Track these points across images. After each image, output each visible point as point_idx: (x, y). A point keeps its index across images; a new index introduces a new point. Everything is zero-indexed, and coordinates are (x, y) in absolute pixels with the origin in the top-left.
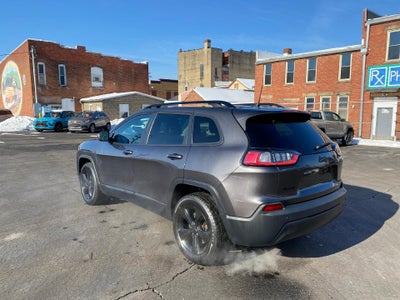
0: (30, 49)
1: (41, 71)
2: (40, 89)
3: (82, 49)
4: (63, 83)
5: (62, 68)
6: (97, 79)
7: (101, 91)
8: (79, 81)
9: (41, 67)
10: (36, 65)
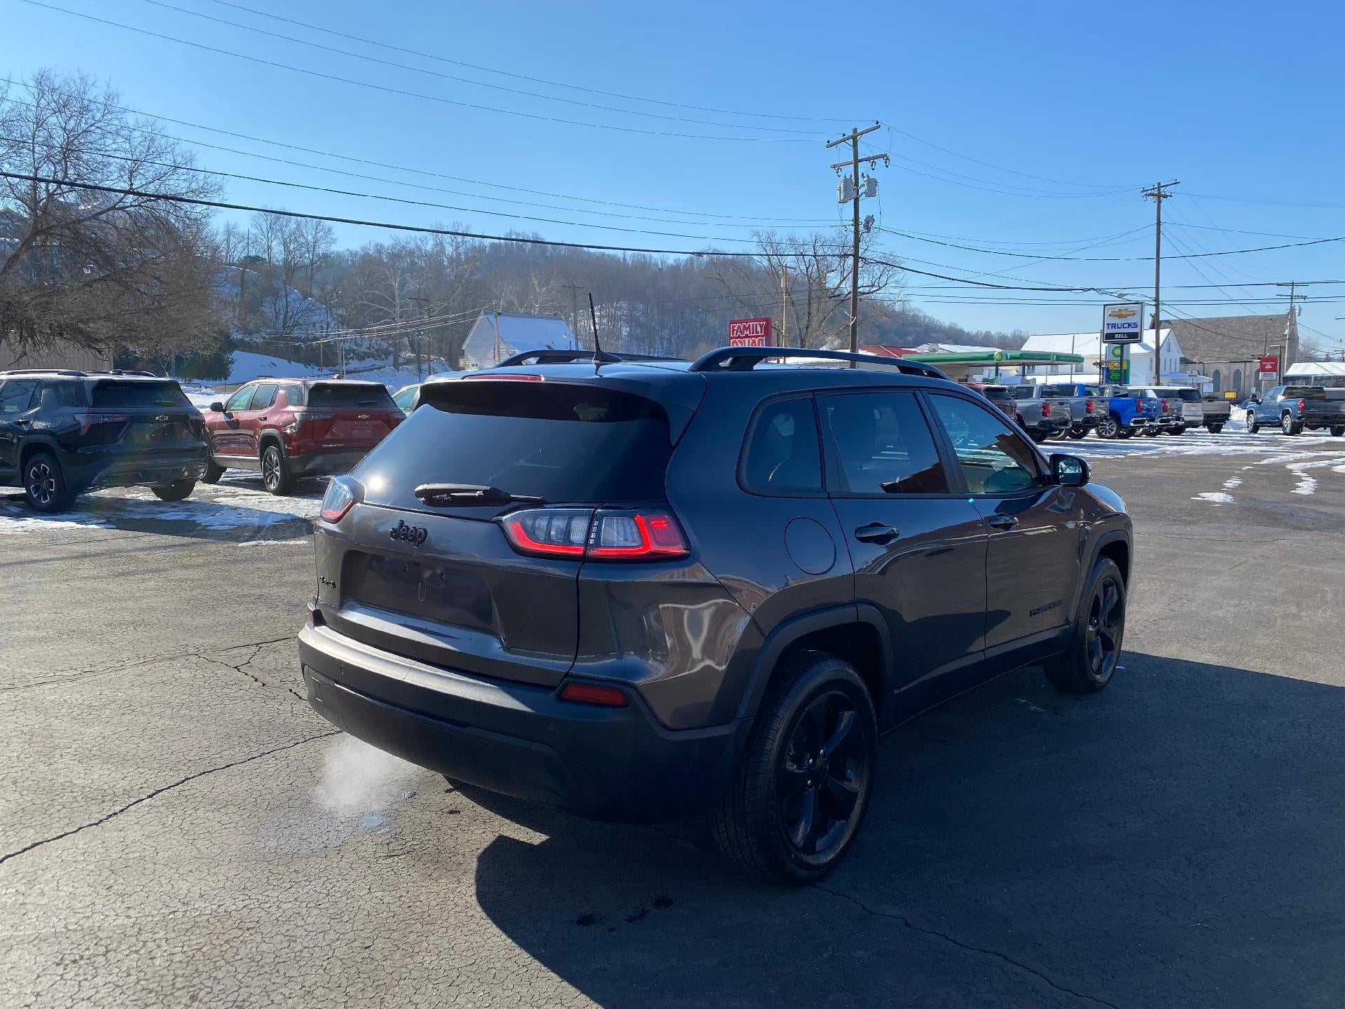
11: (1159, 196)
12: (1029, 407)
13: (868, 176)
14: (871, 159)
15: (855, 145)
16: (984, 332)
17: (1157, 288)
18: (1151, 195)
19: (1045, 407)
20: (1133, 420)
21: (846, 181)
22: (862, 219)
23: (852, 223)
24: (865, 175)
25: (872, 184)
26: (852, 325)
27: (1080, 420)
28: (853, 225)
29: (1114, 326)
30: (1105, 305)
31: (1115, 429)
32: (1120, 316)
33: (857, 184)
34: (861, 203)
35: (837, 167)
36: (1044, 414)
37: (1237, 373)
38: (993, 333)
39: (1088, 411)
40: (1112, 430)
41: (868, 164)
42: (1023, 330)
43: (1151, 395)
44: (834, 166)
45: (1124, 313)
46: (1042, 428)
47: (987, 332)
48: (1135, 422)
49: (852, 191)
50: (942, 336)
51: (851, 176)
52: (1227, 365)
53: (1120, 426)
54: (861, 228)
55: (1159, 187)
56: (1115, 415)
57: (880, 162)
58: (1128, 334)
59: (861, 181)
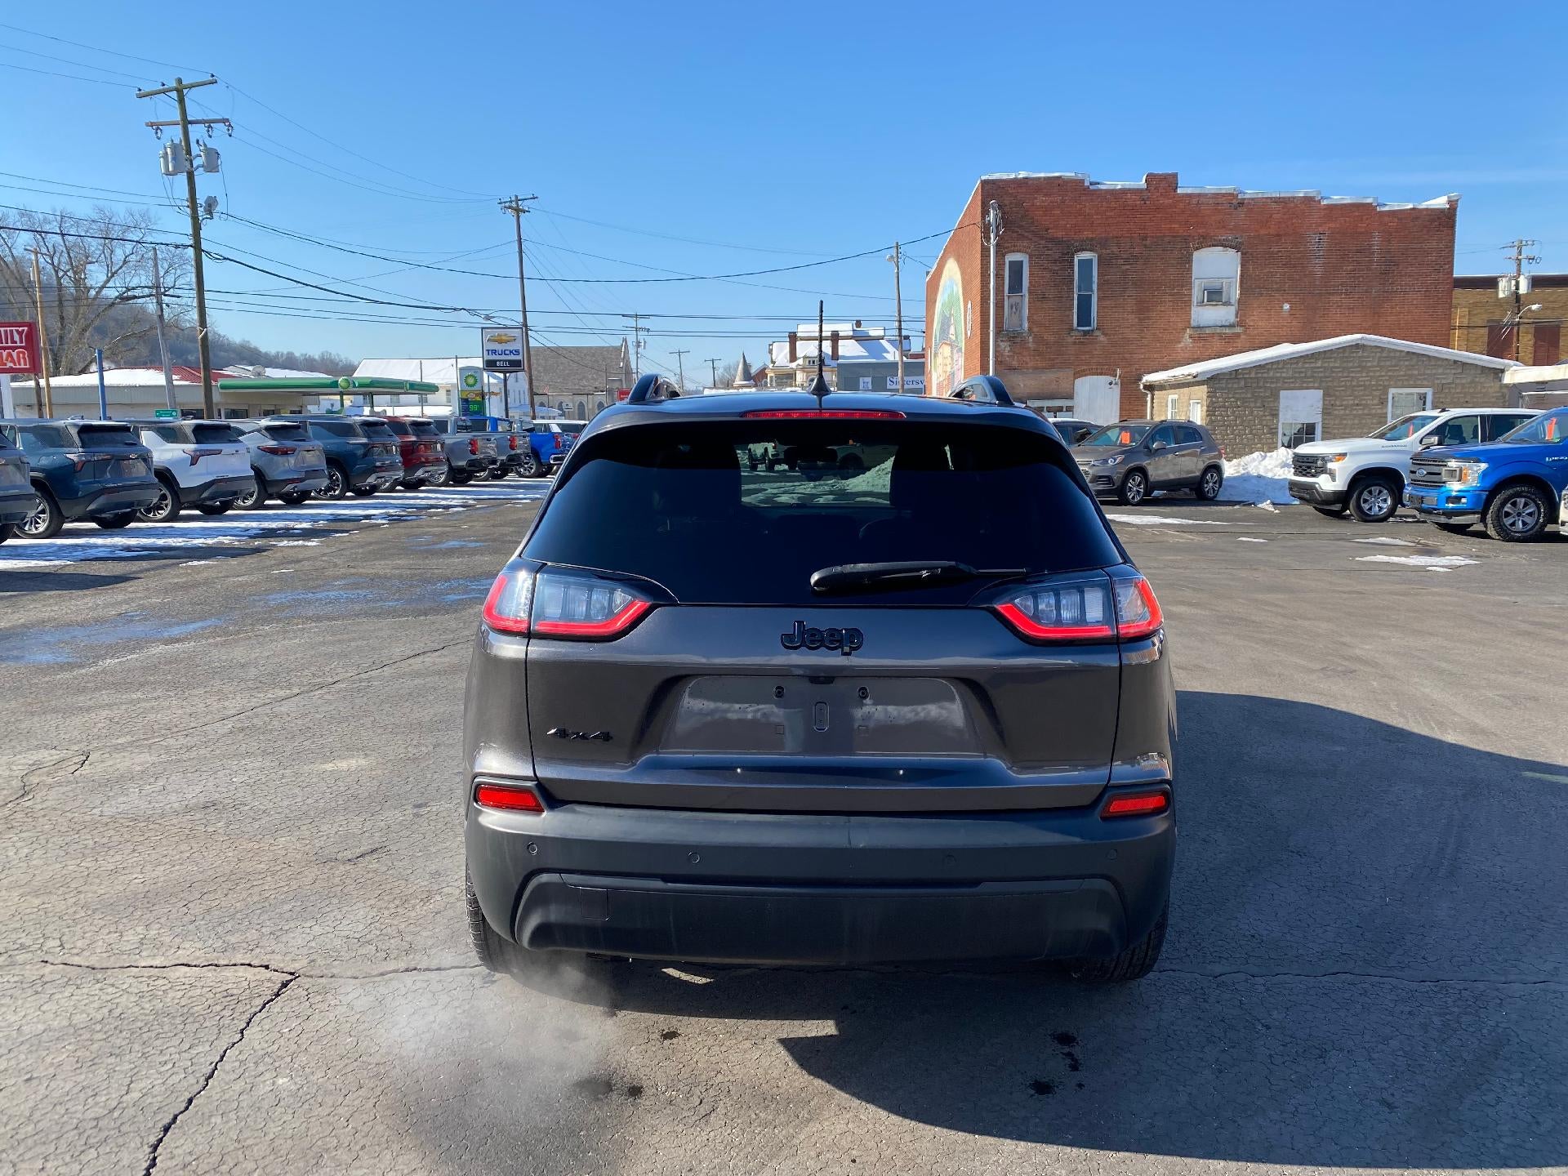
0: (985, 213)
1: (1016, 286)
2: (1005, 346)
3: (1163, 184)
4: (1084, 318)
5: (1086, 265)
6: (1214, 296)
7: (1228, 342)
8: (1143, 309)
9: (1016, 268)
10: (999, 266)
11: (518, 211)
12: (454, 443)
13: (205, 145)
14: (209, 123)
15: (181, 101)
16: (285, 352)
17: (524, 312)
18: (510, 207)
19: (473, 443)
20: (553, 456)
21: (174, 147)
22: (201, 199)
23: (187, 203)
24: (201, 143)
25: (213, 157)
26: (202, 339)
27: (505, 458)
28: (188, 207)
29: (494, 352)
30: (482, 328)
31: (534, 467)
32: (500, 342)
33: (189, 152)
34: (196, 178)
35: (157, 127)
36: (473, 452)
37: (581, 405)
38: (297, 354)
39: (512, 447)
40: (532, 468)
41: (202, 128)
42: (334, 353)
43: (556, 429)
44: (152, 125)
45: (504, 338)
46: (470, 469)
47: (288, 353)
48: (555, 459)
49: (182, 159)
50: (233, 356)
51: (181, 141)
52: (570, 397)
53: (539, 463)
54: (201, 211)
55: (517, 200)
56: (535, 453)
57: (220, 128)
58: (510, 361)
59: (195, 149)
